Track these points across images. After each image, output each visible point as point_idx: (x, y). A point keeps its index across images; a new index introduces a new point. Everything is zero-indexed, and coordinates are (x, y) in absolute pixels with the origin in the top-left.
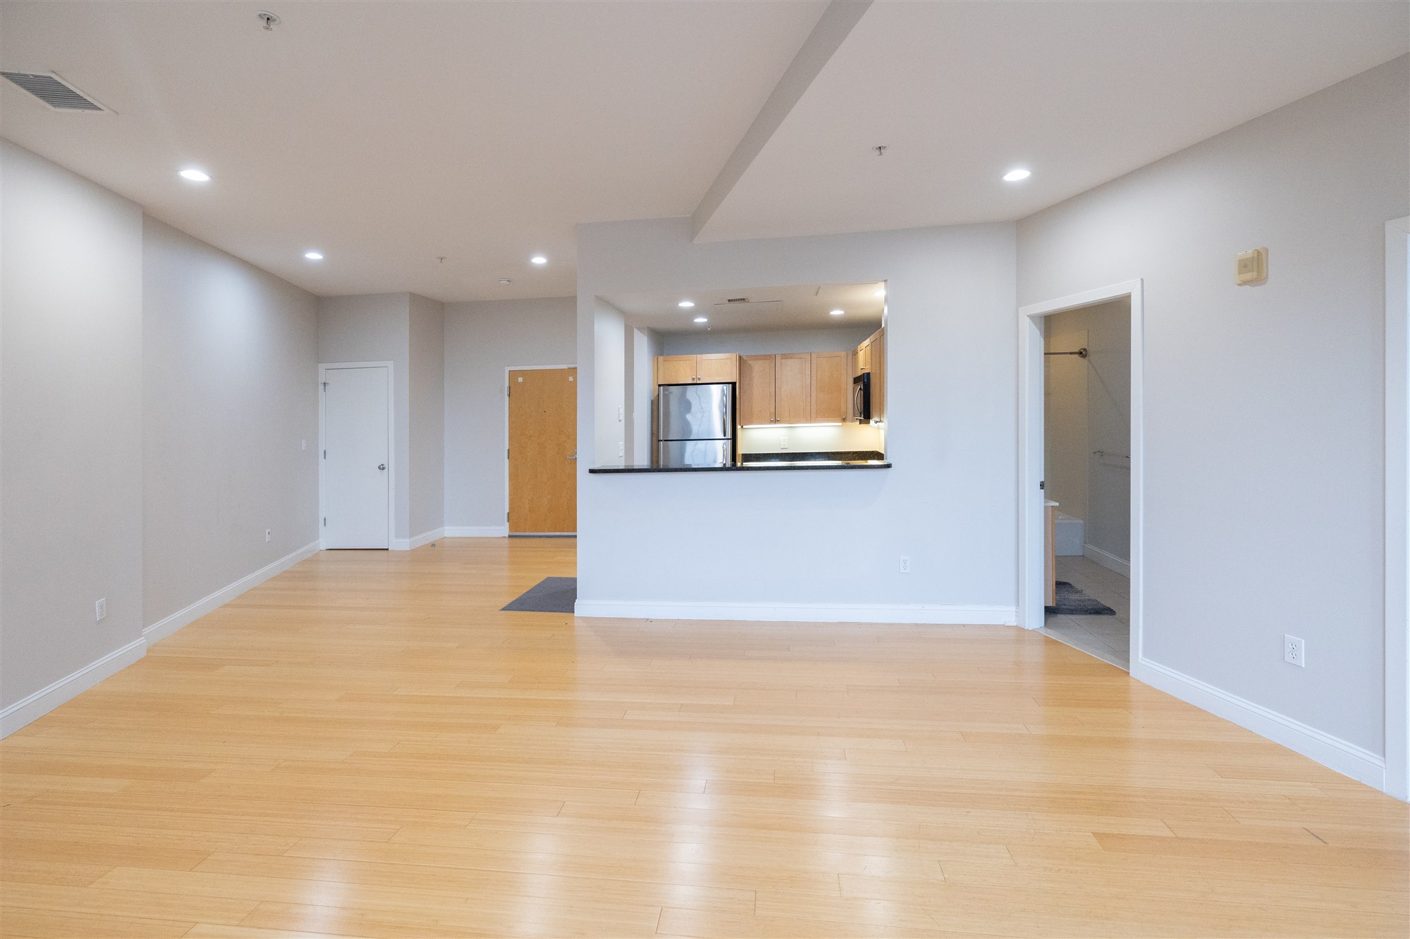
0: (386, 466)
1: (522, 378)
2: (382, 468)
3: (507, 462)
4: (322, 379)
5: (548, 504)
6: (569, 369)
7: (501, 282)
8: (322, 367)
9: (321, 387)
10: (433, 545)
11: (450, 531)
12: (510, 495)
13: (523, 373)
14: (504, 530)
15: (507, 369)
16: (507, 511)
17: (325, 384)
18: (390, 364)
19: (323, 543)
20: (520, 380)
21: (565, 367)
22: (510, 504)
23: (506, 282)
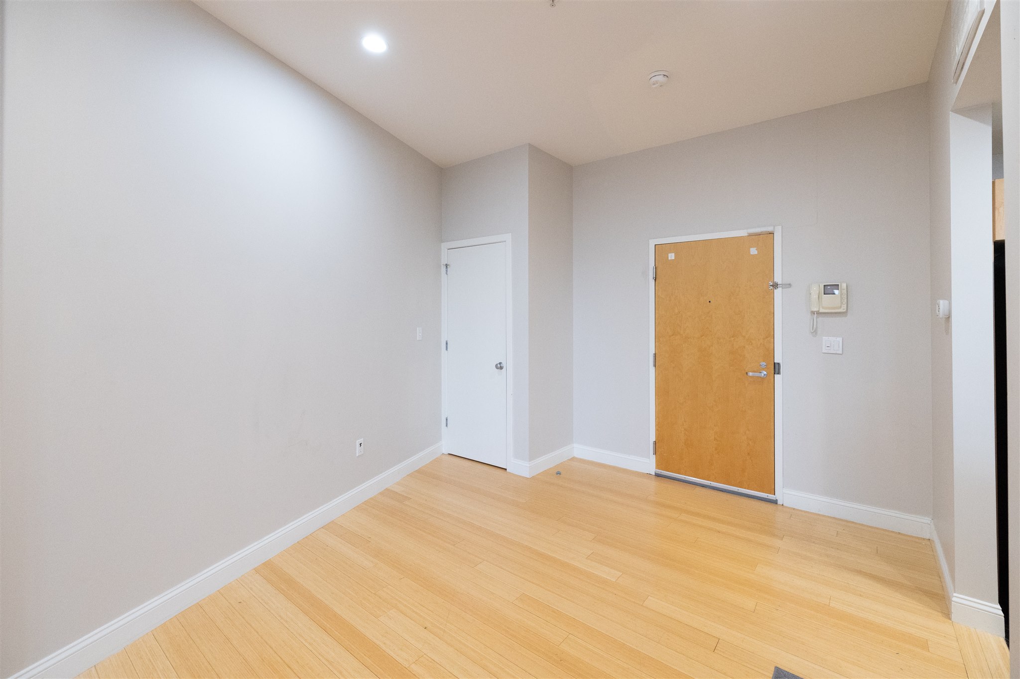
0: (504, 365)
1: (673, 258)
2: (500, 367)
3: (652, 370)
4: (444, 262)
5: (715, 439)
6: (750, 235)
7: (654, 79)
8: (445, 246)
9: (443, 269)
10: (559, 473)
11: (581, 450)
12: (657, 417)
13: (675, 247)
14: (648, 464)
15: (652, 243)
16: (653, 438)
17: (447, 265)
18: (508, 237)
19: (446, 445)
20: (672, 256)
21: (743, 233)
22: (657, 430)
23: (661, 79)
